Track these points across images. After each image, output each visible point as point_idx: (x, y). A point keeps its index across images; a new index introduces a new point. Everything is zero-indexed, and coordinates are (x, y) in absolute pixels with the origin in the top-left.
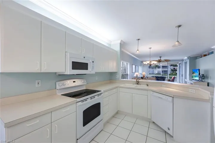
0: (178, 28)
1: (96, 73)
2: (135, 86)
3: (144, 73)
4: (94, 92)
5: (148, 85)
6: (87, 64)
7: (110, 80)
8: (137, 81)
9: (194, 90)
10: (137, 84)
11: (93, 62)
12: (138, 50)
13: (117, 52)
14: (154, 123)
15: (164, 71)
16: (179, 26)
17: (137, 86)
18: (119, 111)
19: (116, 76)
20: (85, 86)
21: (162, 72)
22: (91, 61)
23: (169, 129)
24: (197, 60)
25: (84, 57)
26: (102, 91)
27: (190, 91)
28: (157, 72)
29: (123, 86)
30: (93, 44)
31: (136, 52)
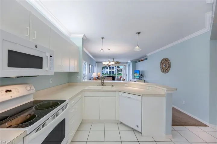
0: (137, 35)
1: (54, 73)
2: (100, 88)
3: (99, 73)
4: (56, 104)
5: (113, 86)
6: (41, 58)
7: (69, 82)
8: (102, 82)
9: (151, 88)
10: (102, 85)
11: (51, 56)
12: (102, 49)
13: (78, 48)
14: (121, 123)
15: (111, 71)
16: (139, 33)
17: (102, 88)
18: (84, 120)
19: (77, 77)
20: (32, 96)
21: (109, 72)
22: (48, 54)
23: (138, 126)
24: (137, 63)
25: (36, 47)
26: (67, 100)
27: (148, 89)
28: (105, 73)
29: (87, 89)
30: (50, 28)
31: (100, 51)
